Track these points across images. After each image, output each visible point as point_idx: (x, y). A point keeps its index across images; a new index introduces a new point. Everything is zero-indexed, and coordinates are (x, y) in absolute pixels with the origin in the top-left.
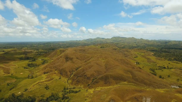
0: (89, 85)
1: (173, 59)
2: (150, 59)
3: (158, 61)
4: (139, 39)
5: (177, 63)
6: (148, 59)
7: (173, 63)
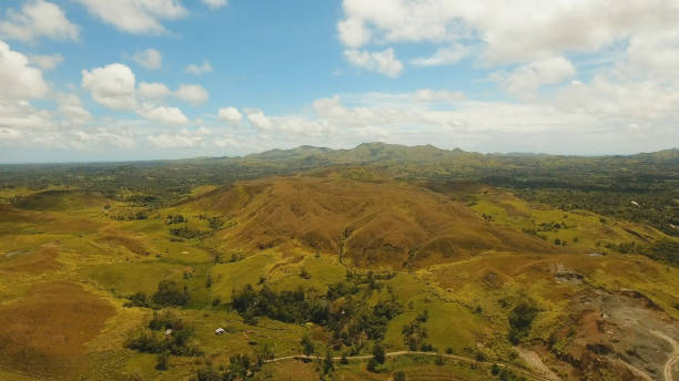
0: (405, 264)
1: (570, 205)
2: (513, 208)
3: (535, 213)
4: (447, 151)
5: (584, 215)
6: (508, 207)
7: (574, 216)
